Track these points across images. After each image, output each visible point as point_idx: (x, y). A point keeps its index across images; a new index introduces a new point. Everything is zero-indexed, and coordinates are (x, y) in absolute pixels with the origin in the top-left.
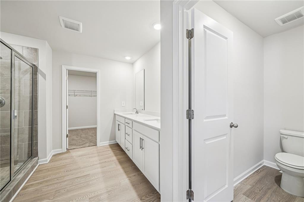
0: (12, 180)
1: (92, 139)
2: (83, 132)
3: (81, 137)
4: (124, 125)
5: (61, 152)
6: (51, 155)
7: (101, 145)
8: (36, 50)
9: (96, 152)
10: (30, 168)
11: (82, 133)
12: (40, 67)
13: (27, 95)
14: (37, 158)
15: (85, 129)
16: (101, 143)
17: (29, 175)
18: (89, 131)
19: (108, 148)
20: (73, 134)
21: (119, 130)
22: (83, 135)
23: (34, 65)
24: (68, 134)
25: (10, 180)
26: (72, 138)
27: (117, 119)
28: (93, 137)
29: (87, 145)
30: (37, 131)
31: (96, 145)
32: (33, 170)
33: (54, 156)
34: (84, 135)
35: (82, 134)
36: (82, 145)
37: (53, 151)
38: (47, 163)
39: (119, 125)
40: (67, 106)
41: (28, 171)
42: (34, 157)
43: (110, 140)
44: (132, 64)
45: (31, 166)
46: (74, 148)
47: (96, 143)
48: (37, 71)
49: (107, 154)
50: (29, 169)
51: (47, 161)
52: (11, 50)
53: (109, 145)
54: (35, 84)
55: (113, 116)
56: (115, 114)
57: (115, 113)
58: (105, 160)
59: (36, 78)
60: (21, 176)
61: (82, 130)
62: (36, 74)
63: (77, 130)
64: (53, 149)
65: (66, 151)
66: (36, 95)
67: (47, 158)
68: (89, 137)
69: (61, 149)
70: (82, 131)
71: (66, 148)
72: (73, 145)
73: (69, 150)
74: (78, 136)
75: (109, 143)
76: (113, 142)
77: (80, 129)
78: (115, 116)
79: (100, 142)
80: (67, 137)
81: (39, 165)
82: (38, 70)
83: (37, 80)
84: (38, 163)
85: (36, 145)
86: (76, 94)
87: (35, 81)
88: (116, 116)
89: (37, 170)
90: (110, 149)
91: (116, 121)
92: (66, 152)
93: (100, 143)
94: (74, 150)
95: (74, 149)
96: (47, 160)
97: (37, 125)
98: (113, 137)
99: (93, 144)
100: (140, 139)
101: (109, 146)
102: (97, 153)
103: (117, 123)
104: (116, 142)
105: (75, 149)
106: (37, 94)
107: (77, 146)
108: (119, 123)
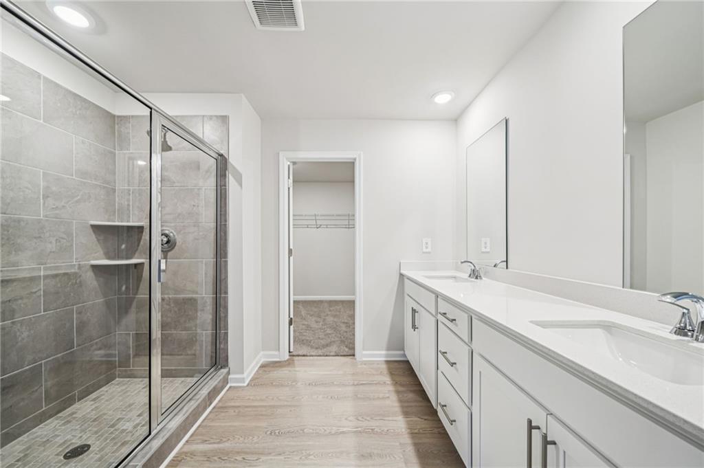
0: (153, 433)
1: (346, 332)
2: (331, 309)
3: (325, 324)
4: (433, 320)
5: (278, 360)
6: (256, 364)
7: (364, 359)
8: (224, 119)
9: (351, 383)
10: (204, 400)
11: (329, 313)
12: (233, 160)
13: (209, 224)
14: (224, 371)
15: (336, 302)
16: (364, 352)
17: (200, 416)
18: (342, 310)
19: (381, 374)
20: (312, 313)
21: (414, 327)
22: (330, 319)
23: (221, 155)
24: (292, 316)
25: (150, 434)
26: (306, 323)
27: (407, 290)
28: (349, 327)
29: (334, 349)
30: (226, 308)
31: (354, 355)
32: (211, 404)
33: (263, 366)
34: (332, 319)
35: (327, 315)
36: (322, 349)
37: (262, 353)
38: (244, 387)
39: (414, 311)
40: (290, 251)
41: (198, 407)
42: (221, 368)
43: (388, 349)
44: (455, 120)
45: (207, 392)
46: (305, 353)
47: (354, 348)
48: (226, 169)
49: (378, 398)
50: (200, 400)
51: (244, 382)
52: (150, 110)
53: (387, 362)
54: (223, 200)
55: (397, 281)
56: (402, 275)
57: (402, 272)
58: (373, 424)
59: (225, 186)
60: (175, 423)
61: (331, 303)
62: (225, 175)
63: (321, 302)
64: (263, 350)
65: (287, 357)
66: (225, 225)
67: (245, 375)
68: (342, 325)
69: (276, 353)
70: (330, 306)
71: (288, 350)
72: (304, 344)
73: (294, 356)
74: (319, 319)
75: (387, 356)
76: (396, 355)
77: (326, 301)
78: (403, 279)
79: (364, 349)
80: (290, 323)
81: (230, 387)
82: (229, 167)
83: (226, 189)
84: (228, 383)
85: (224, 339)
86: (319, 222)
87: (223, 191)
88: (406, 280)
89: (220, 405)
90: (387, 379)
91: (407, 298)
92: (287, 360)
93: (362, 353)
94: (303, 358)
95: (304, 356)
96: (244, 378)
97: (226, 293)
98: (397, 341)
99: (347, 350)
100: (531, 427)
101: (384, 366)
102: (353, 385)
103: (409, 304)
104: (405, 355)
105: (307, 356)
106: (226, 221)
107: (312, 347)
108: (416, 307)
